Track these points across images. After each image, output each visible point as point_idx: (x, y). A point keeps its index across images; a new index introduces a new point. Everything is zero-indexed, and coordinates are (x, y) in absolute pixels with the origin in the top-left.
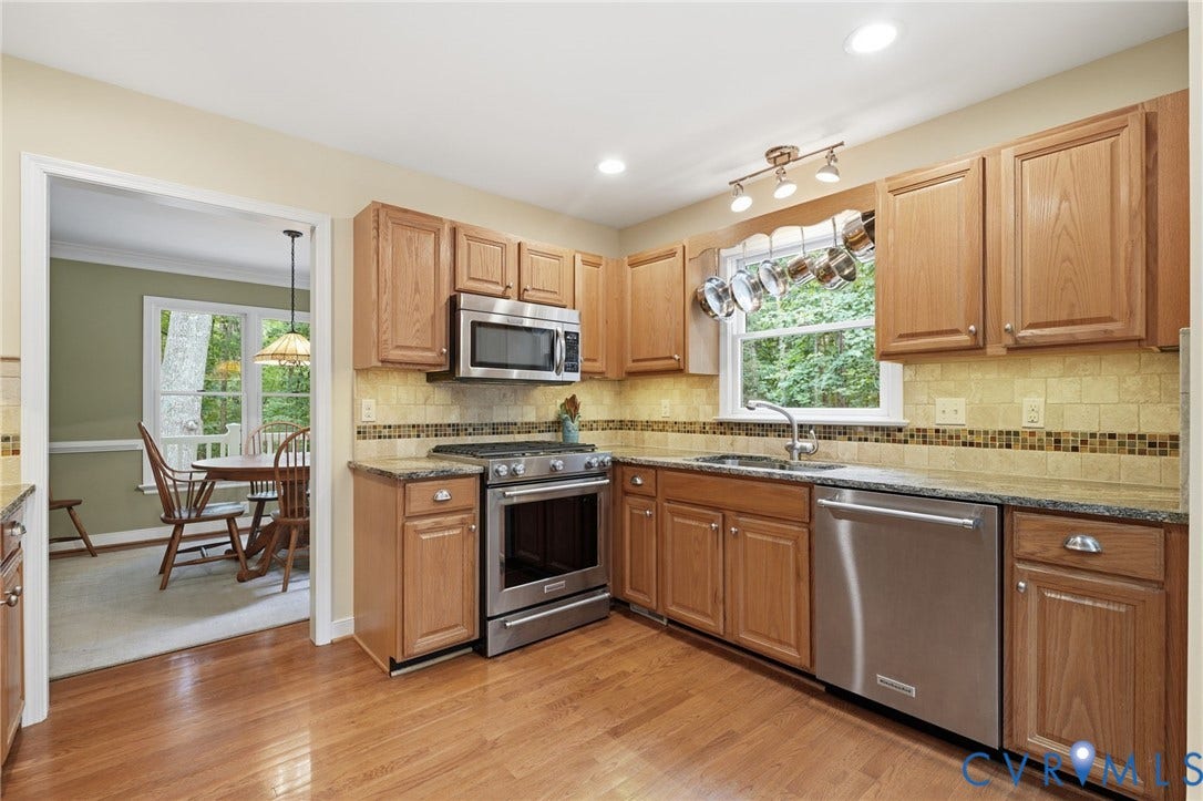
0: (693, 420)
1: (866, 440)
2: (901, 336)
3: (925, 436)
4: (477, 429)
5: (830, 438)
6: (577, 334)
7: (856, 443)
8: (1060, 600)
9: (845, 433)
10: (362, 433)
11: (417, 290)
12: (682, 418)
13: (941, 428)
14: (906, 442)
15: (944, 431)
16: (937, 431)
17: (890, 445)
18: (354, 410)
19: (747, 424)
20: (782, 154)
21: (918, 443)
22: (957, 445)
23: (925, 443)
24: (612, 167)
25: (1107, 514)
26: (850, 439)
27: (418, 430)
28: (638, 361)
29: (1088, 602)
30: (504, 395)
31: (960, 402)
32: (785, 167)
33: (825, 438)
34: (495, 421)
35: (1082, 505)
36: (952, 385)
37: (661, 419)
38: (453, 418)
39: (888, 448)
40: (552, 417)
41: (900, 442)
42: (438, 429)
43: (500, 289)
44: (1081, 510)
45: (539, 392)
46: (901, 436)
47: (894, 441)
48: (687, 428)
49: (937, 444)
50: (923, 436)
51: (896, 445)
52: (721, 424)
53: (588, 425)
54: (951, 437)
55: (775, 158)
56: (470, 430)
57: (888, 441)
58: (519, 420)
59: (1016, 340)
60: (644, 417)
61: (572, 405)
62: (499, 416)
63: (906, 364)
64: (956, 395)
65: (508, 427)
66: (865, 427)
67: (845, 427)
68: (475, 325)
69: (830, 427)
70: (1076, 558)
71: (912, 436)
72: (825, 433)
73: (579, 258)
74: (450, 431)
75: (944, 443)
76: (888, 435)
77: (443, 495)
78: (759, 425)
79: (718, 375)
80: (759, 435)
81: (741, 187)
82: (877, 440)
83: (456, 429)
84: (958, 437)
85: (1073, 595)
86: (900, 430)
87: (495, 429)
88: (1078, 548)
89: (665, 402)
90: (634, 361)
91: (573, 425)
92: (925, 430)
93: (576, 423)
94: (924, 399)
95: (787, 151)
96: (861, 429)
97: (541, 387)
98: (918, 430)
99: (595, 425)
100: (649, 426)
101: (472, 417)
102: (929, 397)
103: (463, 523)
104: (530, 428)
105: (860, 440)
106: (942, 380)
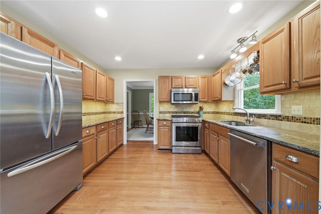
0: (230, 112)
1: (270, 119)
2: (265, 87)
3: (288, 119)
4: (180, 113)
5: (260, 118)
6: (198, 93)
7: (267, 120)
8: (285, 176)
9: (264, 117)
10: (160, 113)
11: (165, 89)
12: (228, 112)
13: (294, 116)
14: (282, 120)
15: (295, 117)
16: (292, 117)
17: (277, 121)
18: (159, 109)
19: (240, 113)
20: (242, 40)
21: (286, 121)
22: (300, 122)
23: (288, 121)
24: (201, 57)
25: (298, 149)
26: (265, 119)
27: (169, 112)
28: (214, 98)
29: (295, 180)
30: (186, 106)
31: (301, 107)
32: (243, 43)
33: (259, 118)
34: (184, 111)
35: (290, 144)
36: (298, 101)
37: (224, 112)
38: (176, 110)
39: (276, 122)
40: (198, 111)
41: (280, 120)
42: (173, 112)
43: (181, 87)
44: (290, 146)
45: (194, 106)
46: (280, 118)
47: (278, 120)
48: (228, 114)
49: (293, 122)
50: (287, 119)
51: (279, 121)
52: (235, 113)
53: (208, 113)
54: (297, 119)
55: (241, 42)
56: (179, 113)
57: (276, 120)
58: (190, 111)
59: (299, 85)
60: (221, 111)
61: (201, 108)
62: (185, 110)
63: (282, 94)
64: (300, 105)
65: (187, 112)
66: (270, 115)
67: (264, 115)
68: (174, 94)
69: (260, 114)
70: (289, 163)
71: (284, 118)
72: (258, 116)
73: (200, 77)
74: (175, 113)
75: (295, 121)
76: (277, 118)
77: (165, 123)
78: (243, 113)
79: (234, 101)
80: (243, 116)
81: (234, 51)
82: (273, 119)
83: (176, 112)
84: (300, 120)
85: (290, 176)
86: (280, 116)
87: (184, 113)
88: (290, 160)
89: (224, 107)
90: (213, 98)
91: (201, 112)
92: (288, 117)
93: (202, 112)
94: (288, 106)
95: (243, 39)
96: (268, 116)
97: (195, 105)
98: (286, 116)
99: (209, 113)
100: (222, 113)
101: (179, 110)
102: (290, 105)
103: (168, 128)
104: (192, 113)
105: (268, 119)
106: (294, 99)
